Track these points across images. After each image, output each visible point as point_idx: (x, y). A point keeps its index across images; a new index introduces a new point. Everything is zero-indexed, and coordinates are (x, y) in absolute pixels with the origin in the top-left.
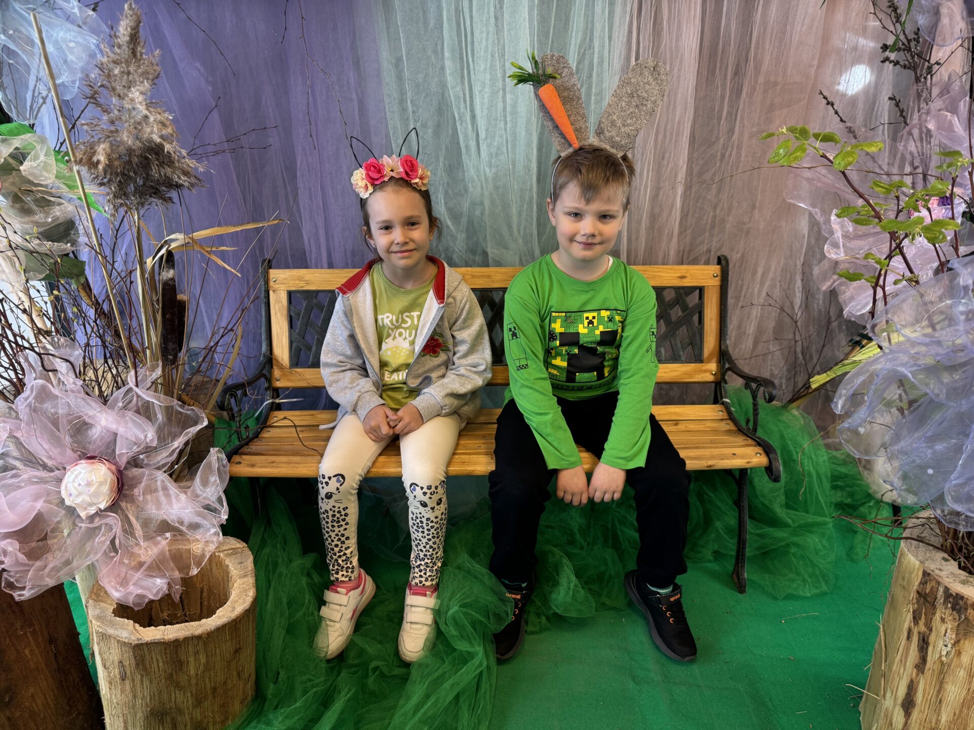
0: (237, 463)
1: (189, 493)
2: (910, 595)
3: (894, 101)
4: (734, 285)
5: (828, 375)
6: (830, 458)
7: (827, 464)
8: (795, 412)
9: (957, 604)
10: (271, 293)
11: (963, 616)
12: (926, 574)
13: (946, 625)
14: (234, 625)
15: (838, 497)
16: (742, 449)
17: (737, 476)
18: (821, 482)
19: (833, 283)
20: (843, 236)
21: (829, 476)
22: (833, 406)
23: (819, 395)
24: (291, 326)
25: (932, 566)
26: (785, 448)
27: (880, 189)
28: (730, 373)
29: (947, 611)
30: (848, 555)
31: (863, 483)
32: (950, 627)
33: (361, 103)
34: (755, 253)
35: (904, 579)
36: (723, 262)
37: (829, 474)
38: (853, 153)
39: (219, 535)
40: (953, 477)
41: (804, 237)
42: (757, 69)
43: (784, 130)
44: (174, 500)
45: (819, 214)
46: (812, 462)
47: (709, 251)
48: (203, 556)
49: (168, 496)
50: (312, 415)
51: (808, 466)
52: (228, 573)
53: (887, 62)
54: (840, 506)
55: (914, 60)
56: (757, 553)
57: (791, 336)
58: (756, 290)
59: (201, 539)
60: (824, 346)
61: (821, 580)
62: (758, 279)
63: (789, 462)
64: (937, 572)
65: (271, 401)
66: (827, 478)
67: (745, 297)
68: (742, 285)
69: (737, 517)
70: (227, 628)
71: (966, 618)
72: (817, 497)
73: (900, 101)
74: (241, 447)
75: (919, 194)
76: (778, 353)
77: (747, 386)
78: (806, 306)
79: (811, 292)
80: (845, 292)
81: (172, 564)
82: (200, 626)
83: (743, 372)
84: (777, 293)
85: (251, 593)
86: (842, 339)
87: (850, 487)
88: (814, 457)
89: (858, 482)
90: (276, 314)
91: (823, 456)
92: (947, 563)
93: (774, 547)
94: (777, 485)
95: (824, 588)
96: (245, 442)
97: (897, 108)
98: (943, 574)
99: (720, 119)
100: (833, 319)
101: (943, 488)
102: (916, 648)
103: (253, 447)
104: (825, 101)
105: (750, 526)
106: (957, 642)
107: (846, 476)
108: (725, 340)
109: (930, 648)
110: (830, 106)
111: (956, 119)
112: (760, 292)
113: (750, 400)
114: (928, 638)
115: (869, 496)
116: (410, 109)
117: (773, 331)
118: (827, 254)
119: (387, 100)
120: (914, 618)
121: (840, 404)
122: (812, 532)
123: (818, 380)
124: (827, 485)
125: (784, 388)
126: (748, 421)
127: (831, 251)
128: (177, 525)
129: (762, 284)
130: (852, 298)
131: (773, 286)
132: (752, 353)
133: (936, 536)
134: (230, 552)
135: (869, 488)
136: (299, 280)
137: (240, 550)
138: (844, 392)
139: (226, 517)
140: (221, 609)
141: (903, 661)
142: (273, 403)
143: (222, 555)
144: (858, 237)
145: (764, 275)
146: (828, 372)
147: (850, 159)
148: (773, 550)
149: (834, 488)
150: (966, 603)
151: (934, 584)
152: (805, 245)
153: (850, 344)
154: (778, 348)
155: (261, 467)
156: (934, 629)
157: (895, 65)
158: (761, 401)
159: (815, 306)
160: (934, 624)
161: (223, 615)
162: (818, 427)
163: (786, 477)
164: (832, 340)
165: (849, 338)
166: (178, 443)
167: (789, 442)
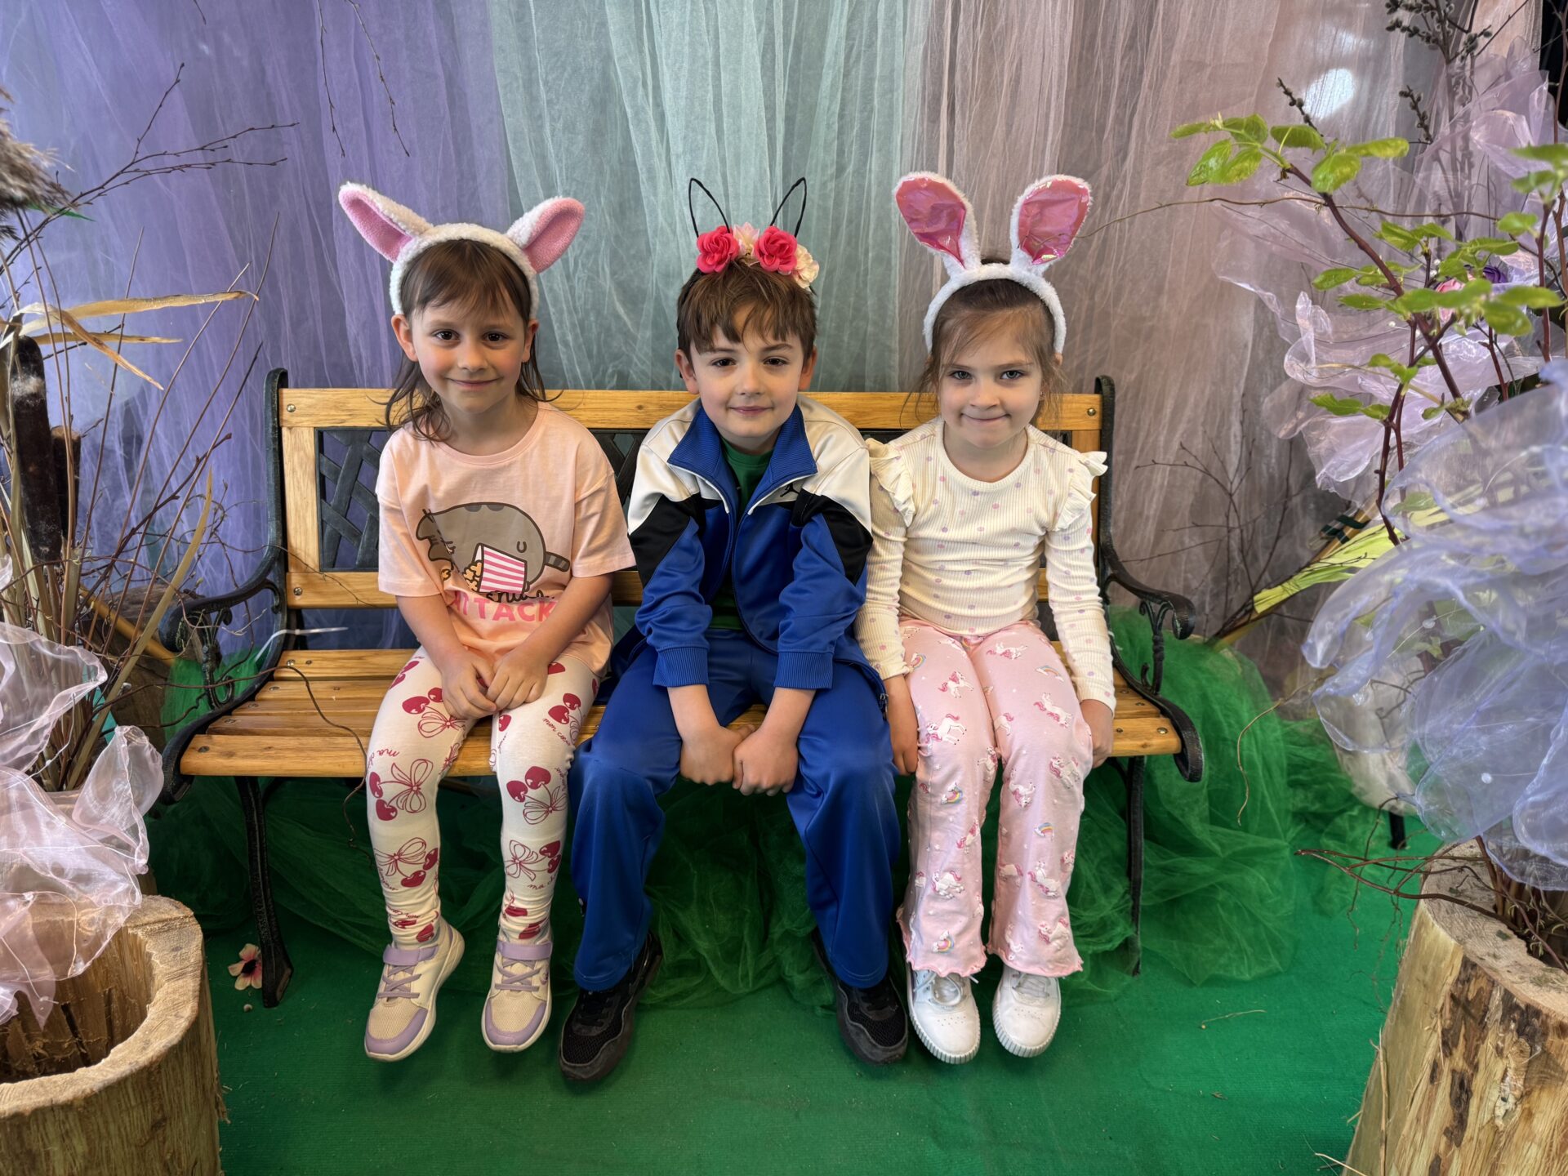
0: (200, 750)
1: (76, 816)
2: (1436, 999)
3: (1409, 99)
4: (1123, 430)
5: (1285, 590)
6: (1287, 734)
7: (1282, 744)
8: (1227, 654)
9: (1528, 1024)
10: (285, 431)
11: (1539, 1048)
12: (1467, 964)
13: (1505, 1061)
14: (146, 1078)
15: (1299, 800)
16: (1134, 721)
17: (1125, 767)
18: (1271, 777)
19: (1296, 426)
20: (1318, 342)
21: (1285, 765)
22: (1305, 652)
23: (1268, 624)
24: (322, 493)
25: (1479, 949)
26: (1208, 718)
27: (1395, 238)
28: (1113, 584)
29: (1509, 1037)
30: (1315, 903)
31: (1342, 777)
32: (1513, 1065)
33: (451, 82)
34: (1162, 373)
35: (1425, 969)
36: (1105, 388)
37: (1285, 762)
38: (1351, 158)
39: (133, 892)
40: (1529, 790)
41: (1246, 346)
42: (1169, 41)
43: (1219, 123)
44: (44, 828)
45: (1275, 302)
46: (1256, 743)
47: (1080, 368)
48: (99, 937)
49: (31, 820)
50: (360, 658)
51: (1249, 749)
52: (151, 968)
53: (1398, 30)
54: (1301, 816)
55: (1443, 29)
56: (1159, 900)
57: (1221, 520)
58: (1162, 439)
59: (100, 902)
60: (1278, 538)
61: (1270, 949)
62: (1166, 420)
63: (1217, 743)
64: (1489, 960)
65: (284, 631)
66: (1282, 769)
67: (1142, 450)
68: (1138, 430)
69: (1126, 837)
70: (129, 1085)
71: (1544, 1052)
72: (1263, 802)
73: (1419, 99)
74: (214, 718)
75: (1469, 250)
76: (1198, 550)
77: (1143, 608)
78: (1248, 469)
79: (1256, 443)
80: (1319, 441)
81: (40, 954)
82: (72, 1082)
83: (1138, 583)
84: (1198, 445)
85: (188, 1011)
86: (1308, 528)
87: (1320, 783)
88: (1258, 732)
89: (1333, 775)
90: (294, 471)
91: (1275, 731)
92: (1507, 943)
93: (1191, 891)
94: (1195, 785)
95: (1275, 963)
96: (223, 708)
97: (1415, 112)
98: (1501, 965)
99: (1101, 130)
100: (1294, 491)
101: (1511, 808)
102: (1448, 1098)
103: (240, 719)
104: (1287, 99)
105: (1147, 854)
106: (1525, 1096)
107: (1314, 764)
108: (1107, 526)
109: (1474, 1102)
110: (1295, 107)
111: (1525, 123)
112: (1168, 442)
113: (1148, 633)
114: (1470, 1082)
115: (1351, 800)
116: (543, 96)
117: (1191, 512)
118: (1289, 374)
119: (500, 80)
120: (1445, 1043)
121: (1321, 648)
122: (1253, 865)
123: (1267, 599)
124: (1280, 781)
125: (1207, 610)
126: (1145, 670)
127: (1295, 366)
128: (51, 875)
129: (1172, 429)
130: (1332, 452)
131: (1190, 433)
132: (1152, 552)
133: (1482, 889)
134: (156, 926)
135: (1352, 785)
136: (336, 408)
137: (177, 923)
138: (1329, 625)
139: (144, 861)
140: (120, 1046)
141: (1422, 1120)
142: (287, 636)
143: (140, 933)
144: (1341, 343)
145: (1177, 410)
146: (1286, 585)
147: (1347, 170)
148: (1187, 896)
149: (1293, 784)
150: (1544, 1023)
151: (1483, 983)
152: (1248, 361)
153: (1324, 535)
154: (1198, 542)
155: (246, 757)
156: (1482, 1066)
157: (1411, 35)
158: (1167, 634)
159: (1264, 467)
160: (1481, 1058)
161: (123, 1059)
162: (1266, 678)
163: (1211, 768)
164: (1292, 526)
165: (1321, 526)
166: (47, 719)
167: (1217, 707)
